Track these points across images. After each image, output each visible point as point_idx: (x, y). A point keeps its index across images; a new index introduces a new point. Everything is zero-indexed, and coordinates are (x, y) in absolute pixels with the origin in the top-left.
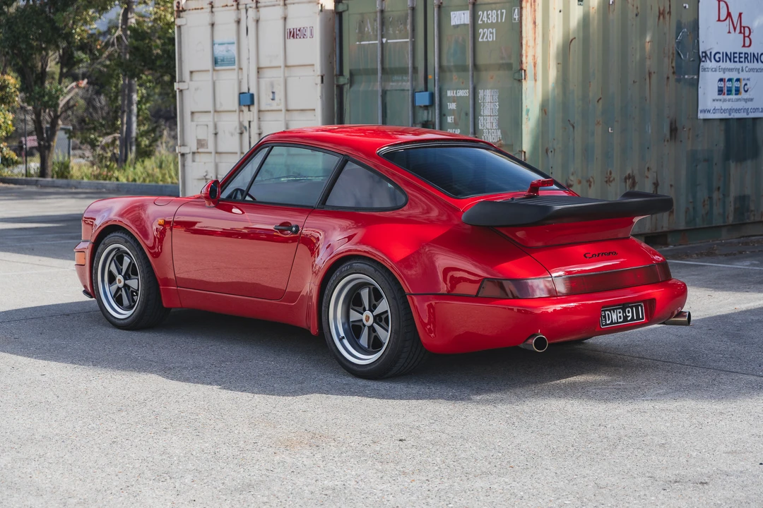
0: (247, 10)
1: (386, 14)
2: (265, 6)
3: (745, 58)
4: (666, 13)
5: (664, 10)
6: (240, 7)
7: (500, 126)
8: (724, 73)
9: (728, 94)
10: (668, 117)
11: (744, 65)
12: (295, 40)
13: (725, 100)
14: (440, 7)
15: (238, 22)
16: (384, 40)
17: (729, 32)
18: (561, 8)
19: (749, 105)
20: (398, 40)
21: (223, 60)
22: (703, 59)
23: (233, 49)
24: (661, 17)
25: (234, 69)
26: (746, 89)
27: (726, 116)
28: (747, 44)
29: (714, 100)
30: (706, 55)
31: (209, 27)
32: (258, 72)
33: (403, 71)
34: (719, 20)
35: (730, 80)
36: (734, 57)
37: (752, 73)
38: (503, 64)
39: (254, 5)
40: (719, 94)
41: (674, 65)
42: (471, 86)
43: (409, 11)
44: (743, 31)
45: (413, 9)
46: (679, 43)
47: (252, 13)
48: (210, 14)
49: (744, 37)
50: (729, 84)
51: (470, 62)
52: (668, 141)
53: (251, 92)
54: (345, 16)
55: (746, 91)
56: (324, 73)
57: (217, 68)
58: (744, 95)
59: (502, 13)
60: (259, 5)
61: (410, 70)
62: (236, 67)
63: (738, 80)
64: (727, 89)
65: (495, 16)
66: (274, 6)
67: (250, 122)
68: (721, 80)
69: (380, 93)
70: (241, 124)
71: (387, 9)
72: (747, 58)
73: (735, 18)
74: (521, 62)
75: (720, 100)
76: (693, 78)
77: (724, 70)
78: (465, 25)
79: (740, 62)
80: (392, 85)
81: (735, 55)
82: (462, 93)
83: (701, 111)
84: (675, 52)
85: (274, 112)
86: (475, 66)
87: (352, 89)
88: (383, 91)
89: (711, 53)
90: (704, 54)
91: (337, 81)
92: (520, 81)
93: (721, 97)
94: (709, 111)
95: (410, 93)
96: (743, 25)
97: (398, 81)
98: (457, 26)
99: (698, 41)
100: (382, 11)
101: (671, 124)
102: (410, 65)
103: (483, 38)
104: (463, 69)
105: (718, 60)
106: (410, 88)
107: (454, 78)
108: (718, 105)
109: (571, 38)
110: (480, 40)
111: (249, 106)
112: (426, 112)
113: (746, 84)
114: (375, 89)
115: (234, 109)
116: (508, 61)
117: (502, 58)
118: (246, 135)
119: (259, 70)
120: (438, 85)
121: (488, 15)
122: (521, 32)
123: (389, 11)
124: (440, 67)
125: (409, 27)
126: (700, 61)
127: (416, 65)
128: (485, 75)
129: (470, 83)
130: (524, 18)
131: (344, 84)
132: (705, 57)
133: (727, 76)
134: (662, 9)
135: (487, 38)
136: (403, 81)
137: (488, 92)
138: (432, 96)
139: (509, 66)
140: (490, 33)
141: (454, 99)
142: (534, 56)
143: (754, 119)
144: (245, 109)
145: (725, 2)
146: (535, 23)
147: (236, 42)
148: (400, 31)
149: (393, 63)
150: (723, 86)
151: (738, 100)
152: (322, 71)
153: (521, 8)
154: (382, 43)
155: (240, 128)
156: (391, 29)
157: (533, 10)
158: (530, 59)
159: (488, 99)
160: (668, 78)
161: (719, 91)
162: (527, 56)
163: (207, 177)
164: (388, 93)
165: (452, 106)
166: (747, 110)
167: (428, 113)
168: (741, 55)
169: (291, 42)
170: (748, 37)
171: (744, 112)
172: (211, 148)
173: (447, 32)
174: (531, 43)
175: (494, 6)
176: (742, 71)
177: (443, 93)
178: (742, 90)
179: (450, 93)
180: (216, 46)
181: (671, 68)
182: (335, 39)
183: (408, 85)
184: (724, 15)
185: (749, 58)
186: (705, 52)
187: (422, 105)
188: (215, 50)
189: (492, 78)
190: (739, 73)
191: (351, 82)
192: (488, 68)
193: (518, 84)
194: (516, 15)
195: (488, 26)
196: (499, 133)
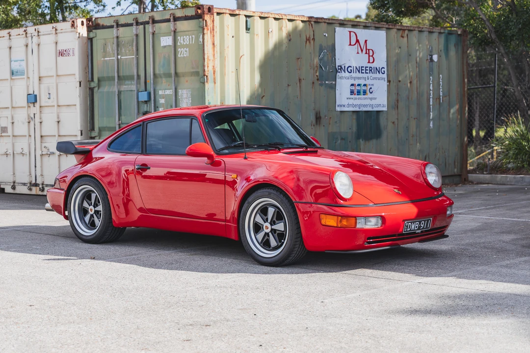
0: (32, 38)
1: (120, 39)
2: (44, 35)
3: (370, 70)
4: (311, 39)
5: (309, 37)
6: (28, 35)
8: (355, 80)
9: (357, 95)
10: (314, 109)
11: (368, 75)
12: (63, 57)
13: (356, 99)
14: (153, 34)
15: (27, 46)
16: (119, 57)
17: (358, 53)
18: (234, 35)
19: (373, 102)
20: (128, 57)
21: (17, 72)
22: (339, 71)
23: (24, 64)
24: (308, 42)
25: (24, 78)
26: (371, 91)
27: (357, 109)
28: (371, 60)
29: (348, 99)
30: (341, 68)
31: (8, 49)
32: (40, 80)
33: (131, 78)
34: (350, 45)
35: (359, 85)
36: (362, 70)
37: (375, 81)
38: (194, 72)
39: (36, 34)
40: (351, 95)
41: (318, 74)
42: (173, 87)
43: (135, 37)
44: (368, 53)
45: (137, 35)
46: (320, 60)
47: (35, 39)
48: (9, 40)
49: (369, 56)
50: (358, 88)
51: (173, 72)
52: (314, 125)
53: (35, 93)
54: (94, 40)
55: (371, 93)
56: (81, 80)
57: (13, 78)
58: (369, 95)
59: (192, 38)
60: (39, 34)
61: (136, 77)
62: (25, 76)
63: (365, 85)
64: (357, 91)
65: (188, 40)
66: (49, 34)
67: (34, 114)
68: (352, 85)
69: (117, 93)
70: (29, 115)
71: (121, 36)
72: (371, 70)
73: (362, 43)
74: (204, 70)
75: (352, 99)
76: (332, 83)
77: (355, 78)
78: (169, 46)
79: (366, 73)
80: (124, 88)
81: (363, 68)
82: (168, 92)
83: (338, 106)
84: (318, 65)
85: (50, 107)
86: (176, 73)
87: (99, 91)
88: (118, 91)
89: (345, 66)
90: (339, 68)
91: (90, 85)
92: (204, 83)
93: (353, 96)
94: (344, 106)
95: (135, 92)
96: (368, 48)
97: (128, 85)
98: (165, 47)
99: (335, 59)
100: (117, 37)
101: (317, 114)
102: (135, 74)
103: (180, 55)
104: (169, 76)
105: (350, 71)
106: (135, 89)
107: (163, 82)
108: (351, 102)
109: (241, 55)
110: (179, 56)
111: (34, 103)
112: (146, 105)
113: (371, 88)
114: (114, 90)
115: (24, 106)
116: (197, 70)
117: (193, 68)
118: (32, 123)
119: (40, 78)
120: (153, 87)
121: (184, 41)
122: (204, 50)
123: (121, 37)
124: (154, 74)
125: (134, 48)
126: (337, 72)
127: (139, 74)
128: (183, 80)
129: (173, 85)
130: (205, 41)
131: (94, 88)
132: (340, 69)
133: (356, 82)
134: (308, 36)
135: (183, 55)
136: (131, 84)
137: (185, 91)
138: (149, 94)
139: (197, 73)
140: (185, 51)
141: (163, 97)
142: (214, 67)
143: (378, 112)
144: (32, 105)
145: (354, 33)
146: (214, 44)
147: (25, 59)
148: (129, 51)
149: (124, 72)
150: (354, 89)
151: (365, 98)
152: (80, 78)
153: (204, 34)
154: (118, 59)
155: (29, 119)
156: (123, 49)
157: (212, 35)
158: (211, 68)
159: (185, 96)
160: (313, 83)
161: (351, 92)
162: (208, 67)
163: (7, 153)
164: (122, 92)
165: (162, 101)
166: (372, 106)
167: (147, 106)
168: (367, 69)
169: (60, 59)
170: (372, 56)
171: (370, 107)
172: (10, 133)
173: (159, 51)
174: (211, 58)
175: (187, 33)
176: (368, 79)
177: (156, 93)
178: (368, 92)
179: (160, 92)
180: (13, 63)
181: (316, 76)
182: (88, 56)
183: (134, 88)
184: (353, 41)
185: (373, 71)
186: (341, 66)
187: (143, 100)
188: (12, 66)
189: (187, 82)
190: (365, 80)
191: (99, 86)
192: (184, 75)
193: (203, 86)
194: (201, 39)
195: (184, 46)
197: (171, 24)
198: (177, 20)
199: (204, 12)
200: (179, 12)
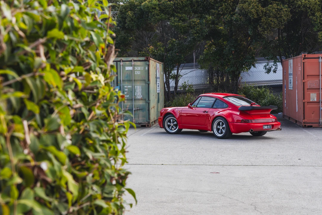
7: (142, 94)
14: (122, 65)
38: (142, 80)
42: (133, 85)
59: (142, 68)
65: (140, 68)
74: (150, 79)
78: (130, 70)
79: (159, 79)
82: (129, 87)
86: (134, 80)
93: (158, 87)
98: (128, 70)
107: (126, 83)
110: (136, 74)
117: (142, 78)
121: (138, 68)
122: (149, 72)
124: (122, 80)
128: (137, 82)
130: (150, 69)
135: (138, 73)
137: (138, 86)
138: (120, 87)
141: (127, 88)
159: (138, 88)
165: (126, 90)
171: (159, 91)
173: (124, 72)
175: (139, 66)
179: (125, 87)
189: (139, 83)
190: (159, 82)
192: (137, 80)
193: (147, 85)
194: (147, 68)
195: (138, 71)
196: (142, 96)
197: (133, 63)
198: (134, 61)
199: (150, 59)
200: (135, 59)
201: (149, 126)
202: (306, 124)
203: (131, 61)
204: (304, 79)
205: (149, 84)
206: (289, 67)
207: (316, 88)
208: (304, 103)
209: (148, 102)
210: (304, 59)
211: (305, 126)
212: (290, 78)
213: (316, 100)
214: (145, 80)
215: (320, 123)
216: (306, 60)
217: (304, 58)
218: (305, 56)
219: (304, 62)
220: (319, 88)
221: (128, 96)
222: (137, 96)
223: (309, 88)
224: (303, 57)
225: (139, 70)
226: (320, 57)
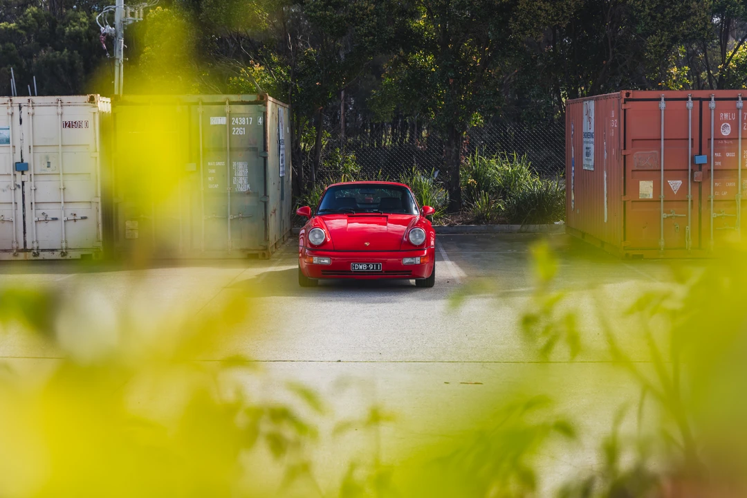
0: (21, 108)
2: (40, 106)
6: (14, 105)
7: (249, 182)
12: (71, 129)
14: (202, 114)
15: (12, 115)
23: (7, 132)
25: (8, 147)
38: (249, 148)
39: (29, 105)
42: (227, 160)
47: (26, 109)
51: (228, 146)
53: (25, 162)
59: (249, 120)
60: (34, 104)
62: (10, 145)
65: (244, 121)
66: (50, 106)
70: (14, 183)
74: (266, 147)
78: (222, 125)
82: (219, 164)
85: (50, 175)
86: (230, 148)
92: (265, 157)
98: (215, 125)
103: (235, 133)
104: (221, 150)
111: (23, 171)
115: (9, 173)
116: (254, 146)
117: (250, 144)
118: (19, 191)
119: (33, 147)
120: (203, 159)
121: (239, 121)
122: (266, 130)
124: (203, 148)
128: (236, 154)
130: (268, 123)
135: (239, 133)
137: (240, 164)
138: (198, 165)
140: (241, 130)
141: (213, 167)
144: (19, 173)
147: (10, 128)
153: (266, 117)
155: (14, 186)
159: (240, 167)
165: (212, 171)
169: (67, 130)
175: (243, 115)
177: (205, 164)
179: (210, 164)
192: (238, 150)
193: (263, 159)
194: (260, 121)
195: (239, 126)
196: (248, 186)
197: (227, 108)
198: (231, 103)
199: (267, 101)
200: (234, 98)
201: (267, 257)
202: (628, 252)
203: (224, 103)
204: (625, 149)
205: (265, 159)
206: (585, 118)
207: (652, 168)
208: (625, 202)
209: (263, 200)
210: (625, 103)
211: (627, 255)
212: (587, 142)
213: (651, 197)
214: (255, 149)
215: (660, 249)
216: (630, 104)
217: (626, 101)
218: (628, 95)
219: (625, 110)
220: (658, 169)
221: (217, 186)
222: (238, 186)
223: (636, 168)
224: (624, 96)
225: (242, 126)
226: (663, 98)
